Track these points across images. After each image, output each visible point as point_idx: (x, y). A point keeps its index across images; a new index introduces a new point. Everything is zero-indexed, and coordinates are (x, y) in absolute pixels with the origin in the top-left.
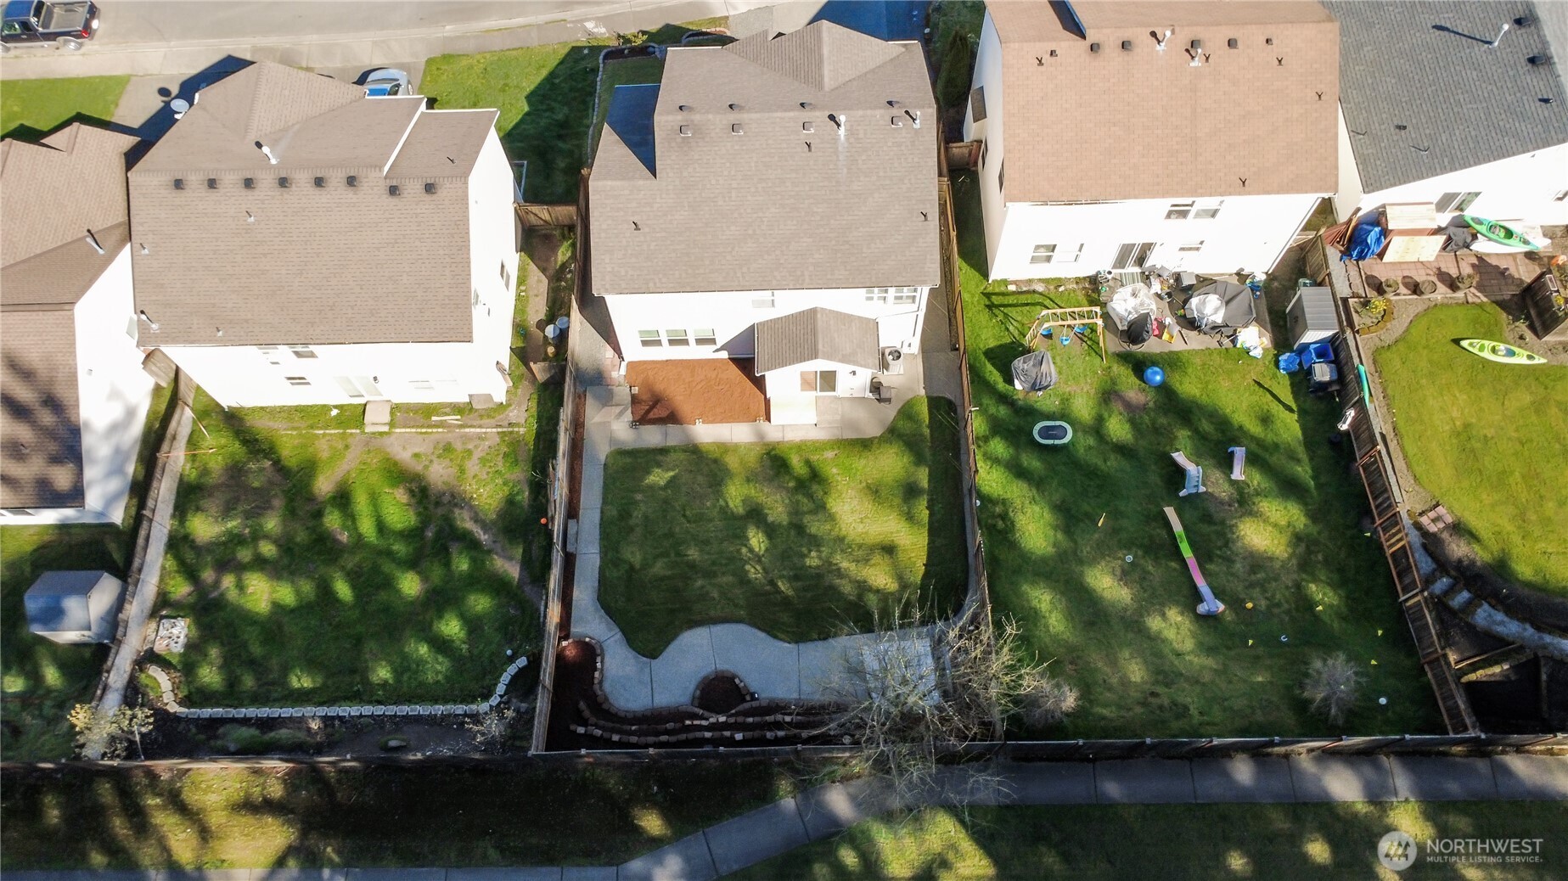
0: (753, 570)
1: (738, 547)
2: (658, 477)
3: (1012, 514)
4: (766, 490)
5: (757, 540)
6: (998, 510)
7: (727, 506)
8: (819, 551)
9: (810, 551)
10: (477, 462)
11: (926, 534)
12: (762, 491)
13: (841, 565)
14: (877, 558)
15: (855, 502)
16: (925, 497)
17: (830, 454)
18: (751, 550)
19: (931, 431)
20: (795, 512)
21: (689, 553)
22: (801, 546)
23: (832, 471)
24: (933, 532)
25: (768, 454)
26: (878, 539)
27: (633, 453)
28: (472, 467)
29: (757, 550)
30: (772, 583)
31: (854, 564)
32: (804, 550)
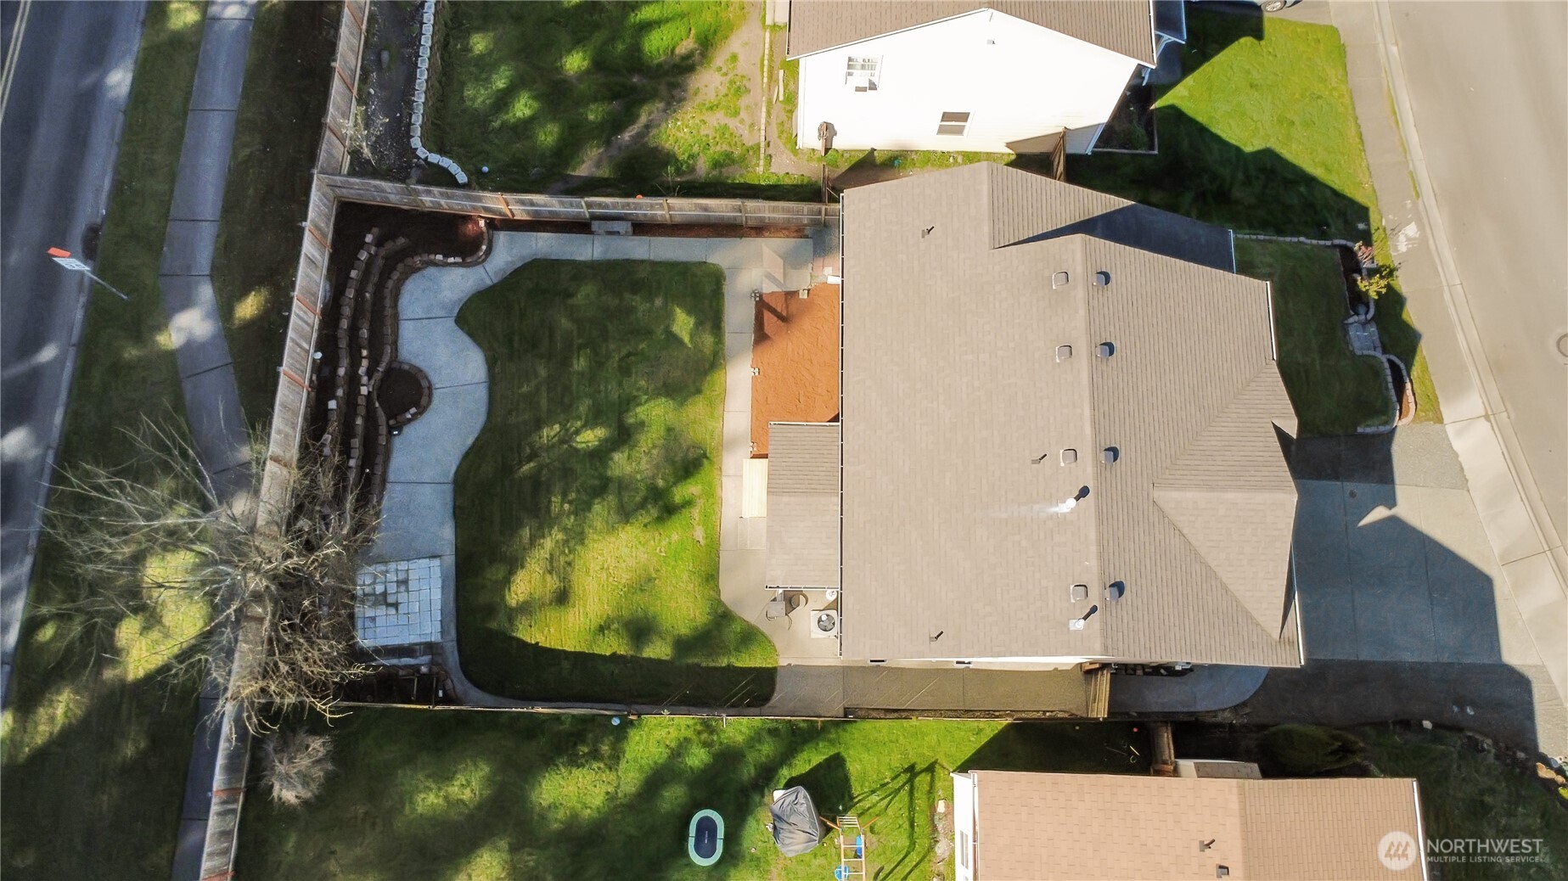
0: (552, 433)
1: (584, 417)
2: (683, 323)
3: (595, 766)
4: (655, 452)
5: (590, 438)
6: (605, 748)
7: (640, 404)
8: (570, 513)
9: (570, 502)
10: (722, 123)
11: (578, 649)
12: (654, 447)
13: (549, 539)
14: (553, 583)
15: (632, 562)
16: (631, 653)
17: (699, 534)
18: (577, 432)
19: (724, 668)
20: (622, 486)
21: (582, 359)
22: (578, 491)
23: (675, 533)
24: (581, 660)
25: (705, 456)
26: (575, 586)
27: (717, 294)
28: (717, 119)
29: (578, 439)
30: (533, 456)
31: (548, 556)
32: (572, 496)
